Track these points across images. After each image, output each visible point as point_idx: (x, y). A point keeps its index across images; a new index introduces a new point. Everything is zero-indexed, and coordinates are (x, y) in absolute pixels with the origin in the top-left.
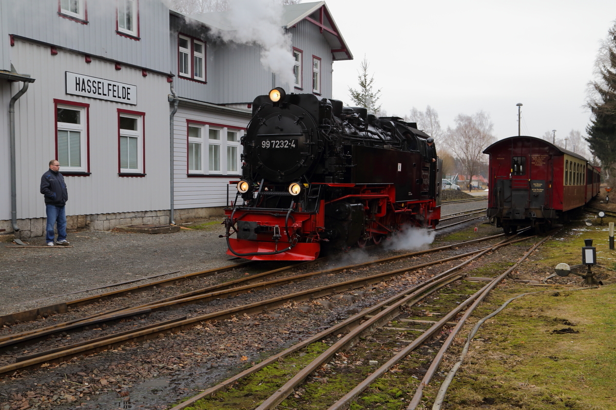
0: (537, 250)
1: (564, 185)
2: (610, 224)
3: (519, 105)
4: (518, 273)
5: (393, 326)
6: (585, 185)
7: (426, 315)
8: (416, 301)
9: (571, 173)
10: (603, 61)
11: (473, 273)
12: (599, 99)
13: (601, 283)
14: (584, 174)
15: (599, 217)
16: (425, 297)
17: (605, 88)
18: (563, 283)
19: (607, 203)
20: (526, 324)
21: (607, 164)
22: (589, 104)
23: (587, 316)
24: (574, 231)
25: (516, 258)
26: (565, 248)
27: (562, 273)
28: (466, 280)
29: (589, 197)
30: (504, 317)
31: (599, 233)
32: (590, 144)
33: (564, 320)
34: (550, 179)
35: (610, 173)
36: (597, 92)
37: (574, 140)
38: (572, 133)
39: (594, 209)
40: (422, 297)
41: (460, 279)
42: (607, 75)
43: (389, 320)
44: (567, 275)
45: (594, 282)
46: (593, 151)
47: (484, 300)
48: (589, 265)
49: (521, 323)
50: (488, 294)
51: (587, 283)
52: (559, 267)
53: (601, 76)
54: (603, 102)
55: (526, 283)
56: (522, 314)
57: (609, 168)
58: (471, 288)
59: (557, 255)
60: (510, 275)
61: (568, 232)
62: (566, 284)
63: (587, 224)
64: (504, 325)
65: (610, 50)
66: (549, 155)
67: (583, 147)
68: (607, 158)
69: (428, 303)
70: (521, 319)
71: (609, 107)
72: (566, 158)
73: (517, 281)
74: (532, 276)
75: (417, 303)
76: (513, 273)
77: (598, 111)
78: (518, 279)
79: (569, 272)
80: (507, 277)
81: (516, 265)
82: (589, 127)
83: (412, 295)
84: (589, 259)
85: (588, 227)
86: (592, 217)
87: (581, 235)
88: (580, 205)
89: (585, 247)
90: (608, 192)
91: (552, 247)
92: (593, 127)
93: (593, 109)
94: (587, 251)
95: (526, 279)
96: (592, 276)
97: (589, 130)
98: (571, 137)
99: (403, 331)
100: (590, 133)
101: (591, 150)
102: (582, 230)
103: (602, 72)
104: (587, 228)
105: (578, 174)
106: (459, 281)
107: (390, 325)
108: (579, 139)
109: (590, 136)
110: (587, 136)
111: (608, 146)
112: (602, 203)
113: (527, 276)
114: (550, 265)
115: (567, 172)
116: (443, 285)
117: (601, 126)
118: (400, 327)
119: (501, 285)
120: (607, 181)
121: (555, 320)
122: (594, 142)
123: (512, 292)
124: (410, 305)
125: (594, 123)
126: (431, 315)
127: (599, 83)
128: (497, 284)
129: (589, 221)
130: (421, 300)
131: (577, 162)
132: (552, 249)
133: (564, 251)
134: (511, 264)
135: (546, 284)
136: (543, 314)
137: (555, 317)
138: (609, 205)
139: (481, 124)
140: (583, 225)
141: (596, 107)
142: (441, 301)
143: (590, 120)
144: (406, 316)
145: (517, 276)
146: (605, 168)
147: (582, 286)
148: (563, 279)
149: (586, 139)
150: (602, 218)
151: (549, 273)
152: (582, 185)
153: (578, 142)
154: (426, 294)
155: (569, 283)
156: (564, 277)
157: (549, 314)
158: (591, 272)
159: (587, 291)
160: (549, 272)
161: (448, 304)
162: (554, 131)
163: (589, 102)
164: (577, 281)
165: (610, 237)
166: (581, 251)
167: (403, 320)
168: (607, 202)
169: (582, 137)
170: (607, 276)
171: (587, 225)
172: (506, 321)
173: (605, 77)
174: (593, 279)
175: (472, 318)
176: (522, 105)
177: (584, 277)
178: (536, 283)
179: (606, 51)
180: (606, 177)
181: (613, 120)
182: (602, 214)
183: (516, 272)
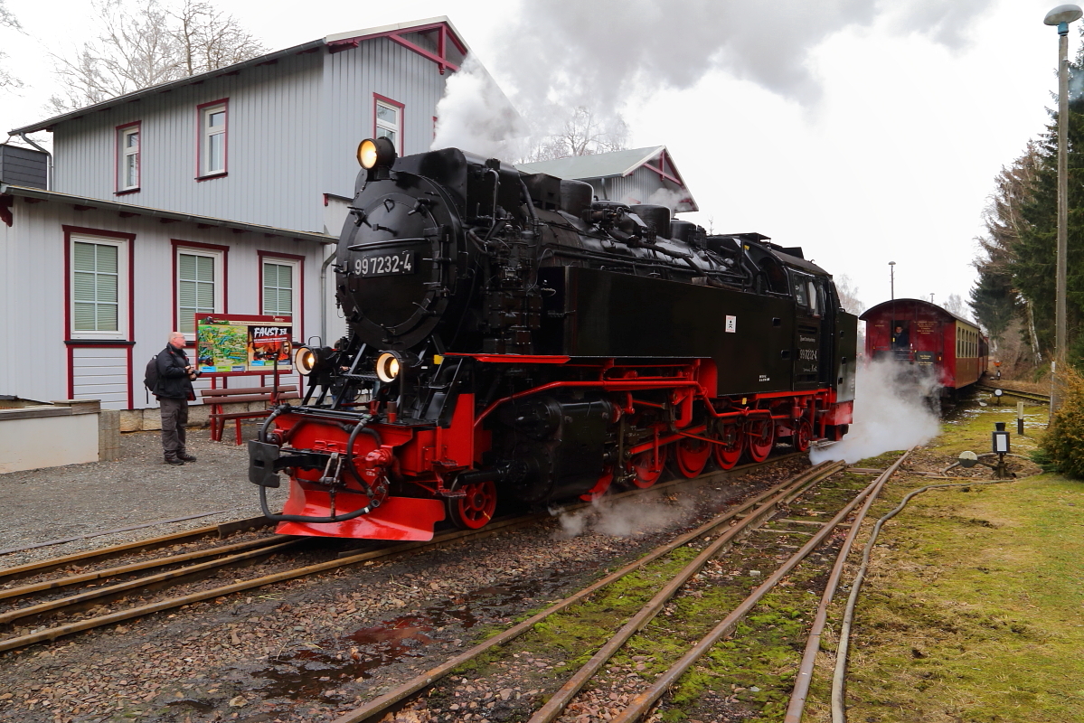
1: (957, 357)
2: (1018, 404)
3: (892, 264)
4: (912, 463)
5: (771, 528)
6: (977, 357)
7: (809, 515)
8: (794, 497)
9: (963, 342)
10: (990, 212)
12: (985, 256)
13: (1014, 476)
14: (976, 345)
15: (995, 396)
16: (804, 492)
17: (993, 243)
18: (967, 474)
20: (937, 526)
21: (996, 333)
22: (974, 262)
23: (1012, 516)
24: (967, 412)
26: (962, 433)
27: (967, 463)
28: (849, 471)
29: (981, 372)
30: (908, 517)
31: (998, 414)
32: (974, 310)
33: (984, 522)
34: (940, 350)
35: (999, 344)
36: (982, 248)
38: (951, 298)
39: (986, 386)
40: (800, 492)
41: (841, 470)
42: (995, 228)
43: (765, 519)
44: (972, 466)
45: (1007, 475)
46: (978, 318)
47: (879, 496)
48: (1002, 454)
49: (930, 525)
50: (882, 489)
51: (999, 476)
52: (963, 456)
53: (987, 230)
54: (990, 260)
55: (923, 475)
56: (929, 514)
57: (997, 337)
58: (857, 481)
59: (955, 441)
60: (902, 465)
61: (961, 413)
62: (971, 476)
63: (981, 404)
64: (911, 527)
65: (997, 199)
66: (938, 321)
67: (964, 314)
68: (995, 326)
69: (809, 500)
70: (929, 520)
71: (997, 265)
72: (958, 325)
73: (912, 473)
74: (928, 467)
75: (795, 500)
76: (905, 463)
77: (985, 270)
78: (912, 470)
79: (976, 462)
80: (900, 468)
81: (908, 453)
83: (789, 490)
84: (1002, 447)
85: (983, 408)
86: (986, 396)
88: (973, 381)
89: (996, 431)
92: (977, 290)
94: (998, 436)
95: (921, 470)
96: (1004, 467)
99: (785, 534)
100: (974, 298)
102: (976, 411)
103: (988, 226)
104: (982, 410)
106: (841, 472)
107: (767, 526)
108: (960, 303)
109: (975, 300)
110: (971, 300)
111: (995, 312)
113: (922, 467)
114: (953, 454)
115: (959, 342)
116: (822, 478)
117: (990, 289)
118: (779, 529)
119: (894, 478)
120: (996, 354)
121: (973, 521)
122: (979, 307)
123: (910, 486)
124: (788, 502)
126: (816, 515)
127: (985, 238)
128: (890, 477)
129: (982, 401)
130: (799, 497)
131: (970, 329)
132: (946, 434)
133: (962, 436)
134: (902, 452)
135: (946, 477)
136: (956, 514)
137: (972, 518)
139: (845, 287)
140: (976, 405)
141: (982, 266)
142: (824, 497)
144: (784, 515)
145: (911, 467)
146: (993, 338)
147: (992, 479)
148: (967, 470)
149: (970, 304)
150: (999, 396)
151: (949, 463)
152: (974, 357)
154: (805, 489)
155: (974, 476)
156: (968, 468)
157: (962, 513)
158: (1003, 462)
159: (1004, 486)
160: (949, 461)
161: (833, 501)
164: (984, 473)
165: (1019, 419)
166: (991, 436)
167: (782, 520)
168: (998, 378)
170: (1020, 467)
171: (981, 406)
172: (912, 522)
173: (992, 231)
174: (1005, 471)
175: (868, 519)
176: (894, 263)
177: (994, 468)
178: (935, 475)
179: (993, 200)
180: (994, 348)
181: (1003, 281)
182: (998, 392)
183: (909, 463)
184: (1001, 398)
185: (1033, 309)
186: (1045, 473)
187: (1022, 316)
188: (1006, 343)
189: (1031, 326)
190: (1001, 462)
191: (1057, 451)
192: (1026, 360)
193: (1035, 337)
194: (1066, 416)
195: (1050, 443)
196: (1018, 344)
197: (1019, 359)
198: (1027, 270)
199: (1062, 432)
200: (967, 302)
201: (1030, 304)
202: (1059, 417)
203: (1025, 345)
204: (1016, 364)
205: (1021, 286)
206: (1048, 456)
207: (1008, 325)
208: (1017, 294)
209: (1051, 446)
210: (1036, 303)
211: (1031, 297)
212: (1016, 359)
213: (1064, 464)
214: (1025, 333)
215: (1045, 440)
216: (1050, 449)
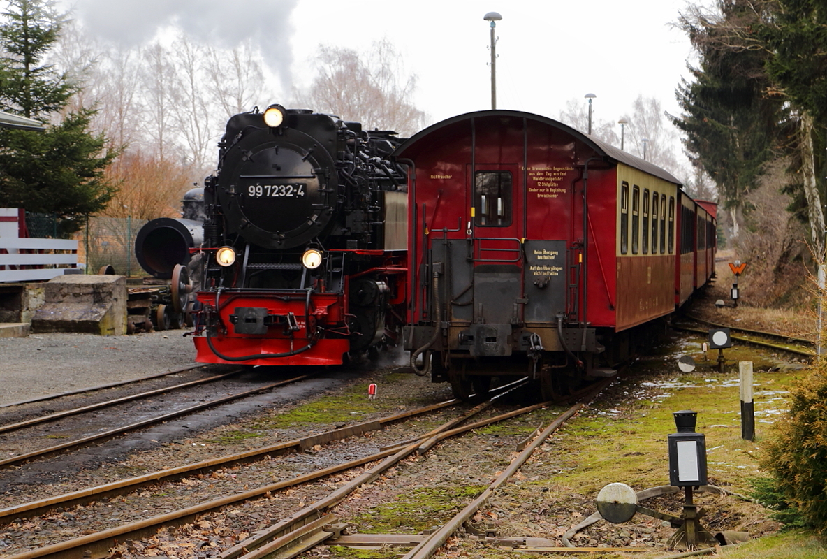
0: (545, 448)
1: (618, 254)
2: (741, 365)
3: (492, 18)
4: (494, 516)
6: (674, 253)
9: (635, 218)
11: (366, 521)
13: (721, 540)
14: (671, 224)
15: (713, 346)
18: (618, 540)
19: (735, 306)
21: (734, 195)
22: (683, 19)
24: (647, 388)
25: (487, 472)
26: (623, 440)
27: (615, 513)
28: (342, 545)
29: (687, 289)
31: (715, 392)
32: (686, 137)
34: (580, 237)
35: (742, 219)
37: (644, 123)
38: (639, 105)
39: (701, 323)
41: (325, 541)
44: (629, 519)
45: (702, 537)
46: (696, 156)
48: (689, 487)
51: (685, 540)
52: (606, 495)
54: (719, 14)
55: (516, 545)
57: (737, 204)
59: (601, 458)
60: (470, 523)
61: (630, 391)
62: (628, 544)
63: (684, 367)
66: (577, 167)
67: (668, 145)
68: (734, 178)
71: (735, 28)
72: (622, 175)
73: (490, 542)
74: (532, 525)
76: (478, 517)
77: (707, 39)
78: (493, 534)
79: (636, 509)
80: (463, 530)
81: (488, 492)
82: (684, 87)
84: (689, 472)
85: (684, 377)
86: (695, 348)
87: (667, 401)
88: (663, 312)
89: (675, 433)
90: (738, 274)
91: (588, 437)
92: (694, 88)
93: (694, 35)
94: (681, 445)
95: (515, 533)
96: (696, 520)
97: (683, 94)
98: (635, 116)
100: (687, 106)
101: (691, 154)
104: (681, 380)
105: (655, 222)
106: (323, 548)
108: (658, 120)
109: (688, 114)
110: (680, 112)
111: (734, 142)
112: (721, 306)
113: (519, 525)
114: (584, 489)
115: (624, 217)
117: (717, 85)
120: (735, 244)
122: (698, 130)
125: (696, 74)
128: (435, 550)
129: (686, 360)
131: (653, 186)
132: (586, 442)
133: (621, 446)
134: (475, 492)
135: (571, 547)
138: (739, 312)
139: (384, 73)
140: (672, 369)
141: (701, 28)
143: (688, 65)
145: (491, 526)
146: (729, 206)
147: (671, 549)
148: (618, 530)
149: (676, 122)
150: (721, 348)
151: (579, 515)
152: (667, 253)
153: (656, 130)
155: (633, 543)
156: (620, 526)
158: (695, 508)
160: (579, 510)
162: (590, 97)
163: (684, 12)
164: (655, 536)
165: (742, 402)
166: (666, 446)
168: (734, 304)
169: (666, 113)
170: (735, 519)
171: (680, 371)
174: (699, 528)
176: (499, 18)
177: (675, 523)
178: (545, 543)
180: (732, 230)
181: (747, 65)
182: (720, 338)
183: (488, 515)
184: (724, 351)
185: (813, 134)
186: (784, 530)
187: (788, 152)
188: (759, 216)
189: (809, 175)
190: (690, 508)
191: (798, 478)
192: (799, 258)
193: (818, 203)
194: (814, 395)
195: (784, 458)
196: (783, 218)
197: (785, 256)
198: (799, 41)
199: (808, 433)
200: (671, 118)
201: (807, 123)
202: (801, 398)
203: (798, 223)
204: (779, 270)
205: (785, 78)
206: (781, 490)
207: (761, 173)
208: (779, 99)
209: (786, 466)
210: (818, 120)
211: (807, 106)
212: (777, 254)
213: (814, 508)
214: (797, 192)
215: (774, 451)
216: (783, 472)
